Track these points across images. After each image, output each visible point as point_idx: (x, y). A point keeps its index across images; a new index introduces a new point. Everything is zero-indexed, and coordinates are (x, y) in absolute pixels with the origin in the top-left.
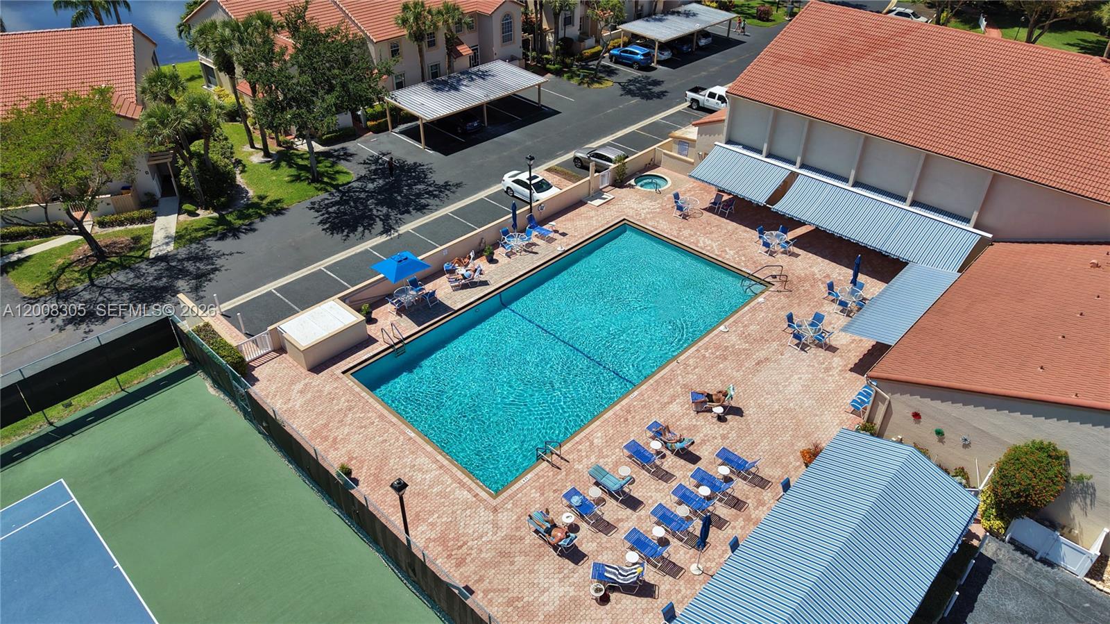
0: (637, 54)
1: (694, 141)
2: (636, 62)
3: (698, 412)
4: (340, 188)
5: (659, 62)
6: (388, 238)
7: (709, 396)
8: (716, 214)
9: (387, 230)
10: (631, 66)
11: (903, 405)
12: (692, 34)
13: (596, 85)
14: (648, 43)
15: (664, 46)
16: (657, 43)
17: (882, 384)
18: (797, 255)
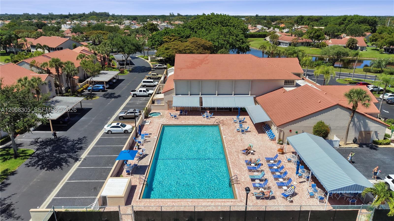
0: (100, 87)
1: (163, 98)
2: (101, 89)
3: (247, 155)
4: (32, 155)
5: (107, 88)
6: (81, 162)
7: (246, 149)
8: (183, 115)
9: (77, 160)
10: (99, 91)
11: (286, 130)
12: (111, 79)
13: (94, 99)
14: (101, 83)
15: (107, 83)
16: (105, 82)
17: (280, 127)
18: (215, 117)
